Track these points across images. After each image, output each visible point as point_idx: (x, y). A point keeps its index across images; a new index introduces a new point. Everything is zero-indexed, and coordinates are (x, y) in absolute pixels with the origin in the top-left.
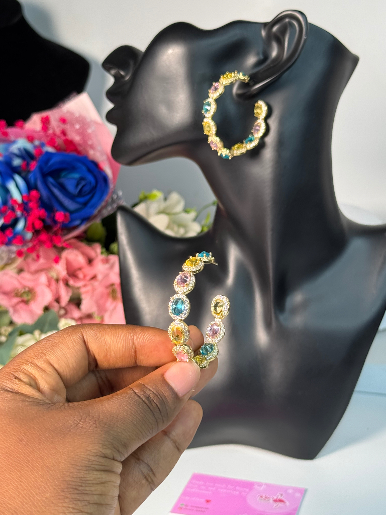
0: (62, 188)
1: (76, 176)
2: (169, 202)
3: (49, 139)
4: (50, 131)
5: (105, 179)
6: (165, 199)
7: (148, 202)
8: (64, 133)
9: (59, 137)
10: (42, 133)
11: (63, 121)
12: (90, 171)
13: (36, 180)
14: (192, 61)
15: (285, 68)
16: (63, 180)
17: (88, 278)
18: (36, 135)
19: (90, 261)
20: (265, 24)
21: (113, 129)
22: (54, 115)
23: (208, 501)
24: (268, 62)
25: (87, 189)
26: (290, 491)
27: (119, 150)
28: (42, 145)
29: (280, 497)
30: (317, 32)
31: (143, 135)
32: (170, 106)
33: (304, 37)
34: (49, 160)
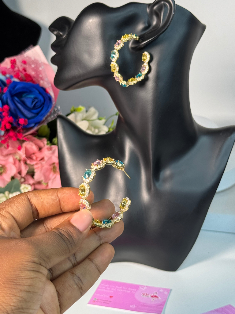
0: (23, 104)
1: (32, 96)
2: (89, 113)
3: (15, 73)
4: (16, 69)
5: (50, 98)
6: (87, 111)
7: (76, 113)
8: (25, 70)
9: (22, 72)
10: (11, 70)
11: (24, 62)
12: (40, 93)
13: (7, 98)
14: (104, 27)
15: (161, 32)
16: (23, 99)
17: (39, 159)
18: (7, 71)
19: (40, 149)
20: (149, 5)
21: (55, 68)
22: (18, 59)
23: (111, 297)
24: (151, 28)
25: (39, 104)
26: (161, 291)
27: (58, 81)
28: (11, 77)
29: (155, 294)
30: (181, 10)
31: (74, 72)
32: (90, 54)
33: (173, 13)
34: (15, 86)
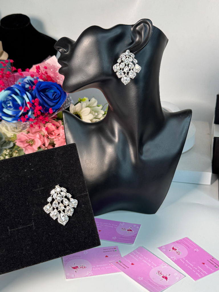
1: (53, 91)
2: (91, 102)
4: (40, 72)
7: (82, 102)
9: (44, 74)
13: (35, 93)
16: (47, 93)
19: (57, 128)
22: (41, 65)
25: (57, 96)
26: (135, 226)
28: (38, 78)
33: (151, 31)
34: (40, 85)
